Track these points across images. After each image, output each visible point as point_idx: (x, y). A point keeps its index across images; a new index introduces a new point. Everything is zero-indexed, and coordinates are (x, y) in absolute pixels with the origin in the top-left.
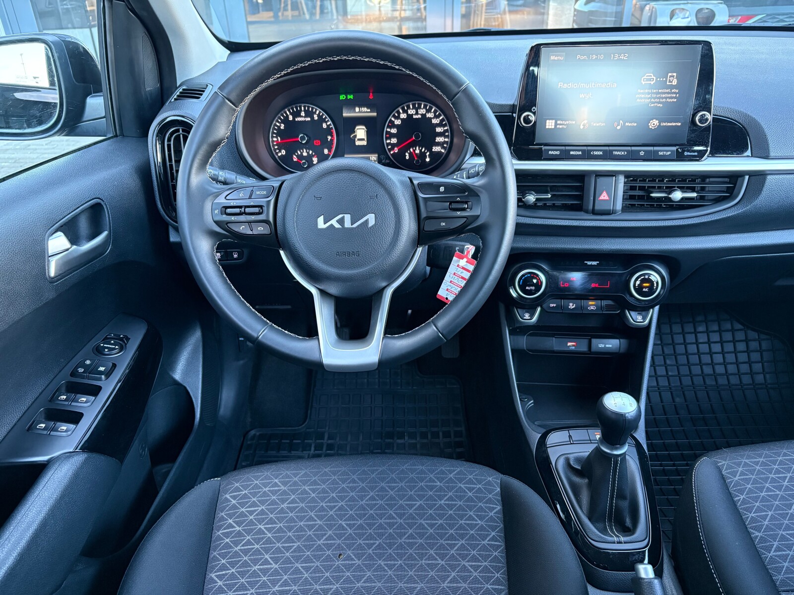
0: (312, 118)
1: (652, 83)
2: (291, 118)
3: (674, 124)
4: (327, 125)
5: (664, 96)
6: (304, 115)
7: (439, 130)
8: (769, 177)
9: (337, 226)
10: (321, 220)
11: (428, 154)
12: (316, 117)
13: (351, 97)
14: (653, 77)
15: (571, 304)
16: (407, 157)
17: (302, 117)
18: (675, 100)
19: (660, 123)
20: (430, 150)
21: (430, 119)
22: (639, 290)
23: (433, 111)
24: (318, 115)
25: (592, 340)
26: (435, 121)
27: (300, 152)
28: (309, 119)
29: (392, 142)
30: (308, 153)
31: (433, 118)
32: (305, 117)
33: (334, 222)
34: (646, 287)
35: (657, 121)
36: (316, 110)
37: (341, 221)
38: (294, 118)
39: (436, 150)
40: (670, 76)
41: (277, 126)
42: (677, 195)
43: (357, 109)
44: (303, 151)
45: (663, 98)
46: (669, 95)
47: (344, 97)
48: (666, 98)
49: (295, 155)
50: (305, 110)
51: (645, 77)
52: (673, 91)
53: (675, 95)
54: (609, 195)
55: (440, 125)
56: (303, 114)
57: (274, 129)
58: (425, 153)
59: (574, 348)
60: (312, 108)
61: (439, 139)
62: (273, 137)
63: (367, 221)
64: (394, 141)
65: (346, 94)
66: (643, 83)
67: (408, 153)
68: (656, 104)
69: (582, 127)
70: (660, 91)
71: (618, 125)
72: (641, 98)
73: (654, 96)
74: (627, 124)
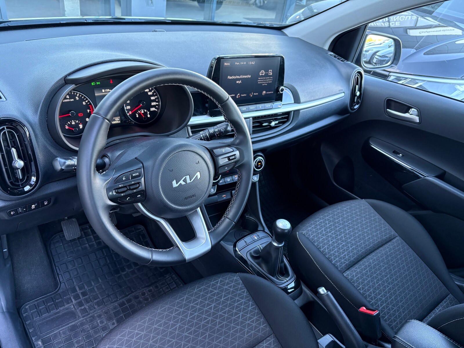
0: (75, 99)
1: (263, 74)
3: (271, 92)
4: (85, 102)
5: (267, 80)
6: (68, 98)
7: (152, 98)
8: (301, 111)
10: (174, 182)
11: (148, 113)
12: (77, 98)
13: (99, 83)
14: (264, 72)
15: (228, 179)
16: (137, 116)
17: (68, 99)
18: (271, 82)
19: (266, 92)
20: (149, 110)
21: (147, 92)
22: (257, 166)
24: (79, 97)
25: (232, 191)
26: (150, 93)
27: (70, 122)
28: (73, 100)
29: (127, 108)
30: (75, 122)
31: (149, 92)
32: (69, 99)
33: (182, 182)
34: (259, 165)
36: (77, 93)
39: (152, 110)
40: (270, 71)
43: (103, 91)
44: (72, 122)
45: (267, 81)
46: (269, 80)
47: (94, 84)
48: (268, 81)
49: (67, 125)
50: (69, 95)
51: (261, 72)
52: (271, 78)
53: (271, 80)
55: (153, 95)
58: (147, 112)
59: (225, 197)
60: (74, 93)
61: (153, 104)
63: (197, 177)
65: (95, 81)
66: (260, 75)
67: (137, 114)
68: (265, 84)
69: (237, 97)
70: (266, 78)
71: (251, 95)
72: (259, 82)
73: (264, 80)
74: (255, 94)
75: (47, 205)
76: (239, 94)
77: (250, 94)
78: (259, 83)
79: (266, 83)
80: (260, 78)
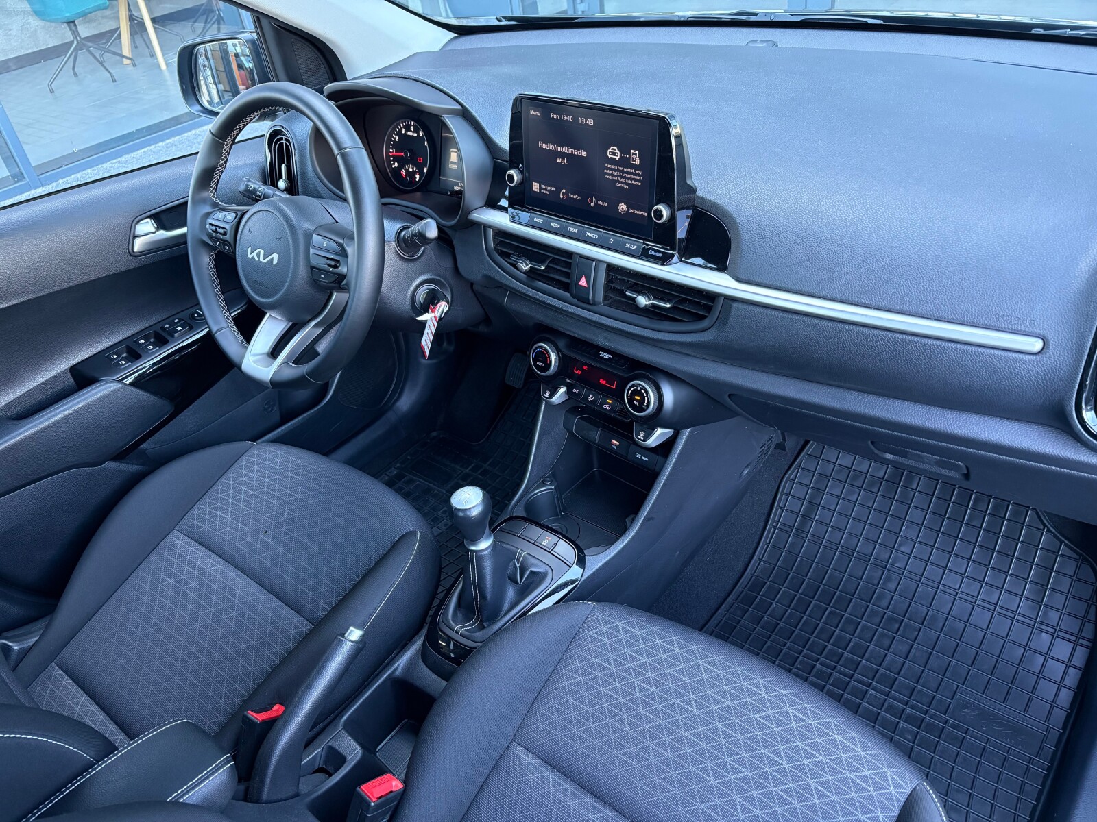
0: (418, 134)
2: (403, 131)
5: (629, 176)
9: (256, 257)
10: (249, 250)
12: (421, 134)
14: (617, 151)
15: (591, 396)
17: (411, 131)
18: (640, 184)
19: (628, 208)
22: (631, 400)
25: (632, 445)
27: (408, 167)
28: (415, 135)
30: (413, 169)
32: (413, 132)
34: (637, 400)
35: (625, 206)
37: (258, 255)
38: (405, 132)
40: (632, 154)
41: (393, 137)
42: (643, 301)
44: (410, 167)
45: (628, 179)
48: (631, 179)
50: (414, 125)
51: (610, 150)
52: (637, 172)
53: (638, 178)
54: (588, 281)
56: (412, 129)
57: (391, 139)
59: (616, 447)
62: (388, 148)
63: (272, 259)
68: (623, 185)
69: (561, 197)
70: (625, 169)
71: (592, 202)
72: (609, 174)
73: (620, 174)
74: (599, 202)
76: (564, 191)
77: (589, 200)
78: (607, 176)
79: (626, 183)
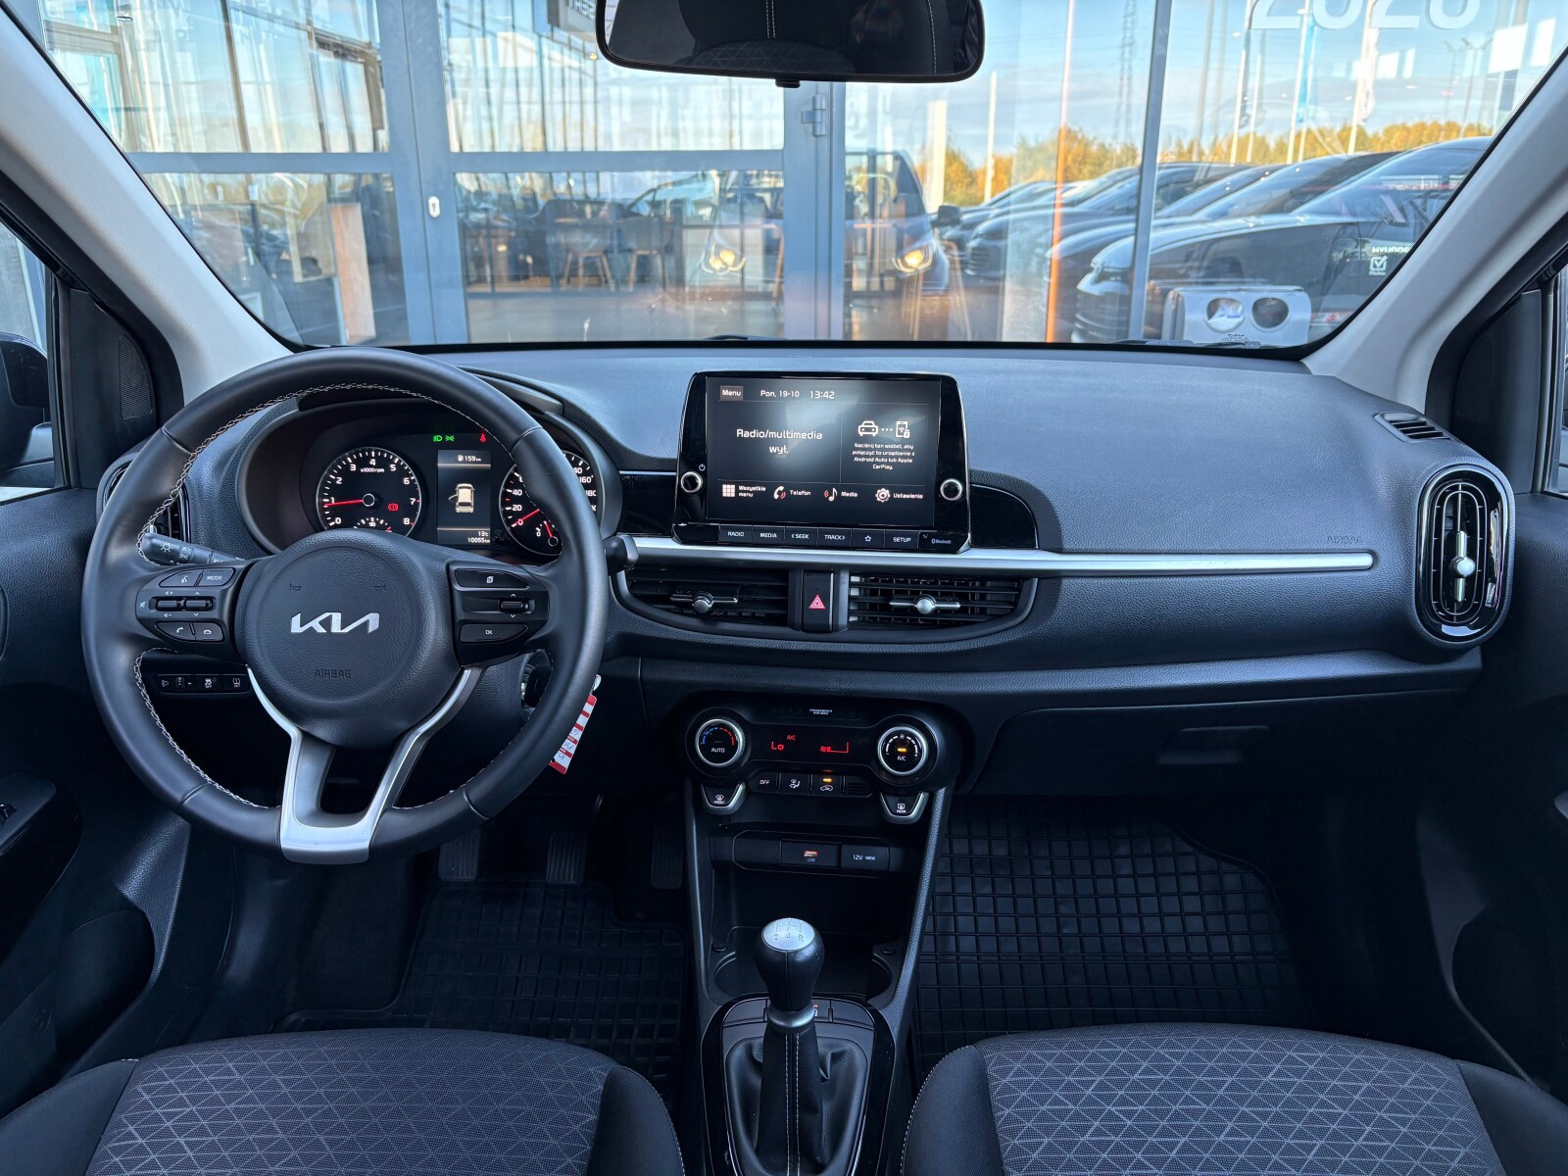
0: (387, 469)
1: (874, 434)
2: (353, 468)
3: (913, 496)
4: (409, 480)
5: (893, 454)
6: (374, 464)
8: (1065, 582)
9: (321, 630)
10: (296, 620)
12: (393, 468)
13: (451, 438)
14: (874, 426)
15: (792, 782)
16: (539, 534)
17: (372, 466)
18: (911, 461)
19: (891, 494)
22: (891, 757)
23: (580, 464)
24: (398, 465)
25: (843, 846)
26: (583, 480)
27: (365, 521)
28: (382, 470)
29: (514, 509)
30: (378, 523)
31: (581, 475)
32: (375, 467)
33: (315, 625)
34: (901, 754)
35: (888, 491)
36: (394, 457)
37: (326, 623)
38: (358, 468)
40: (900, 426)
41: (331, 479)
42: (928, 605)
43: (460, 458)
44: (370, 521)
45: (892, 457)
46: (901, 454)
47: (439, 438)
48: (897, 457)
50: (376, 457)
51: (863, 426)
52: (906, 447)
53: (909, 454)
54: (825, 601)
55: (592, 486)
56: (373, 462)
57: (325, 484)
59: (813, 860)
60: (389, 455)
62: (322, 497)
63: (366, 624)
64: (518, 508)
65: (444, 433)
66: (861, 434)
67: (540, 527)
68: (883, 466)
69: (776, 496)
70: (887, 446)
71: (831, 495)
72: (859, 456)
73: (880, 453)
74: (844, 494)
75: (237, 690)
76: (781, 488)
77: (826, 493)
78: (856, 459)
79: (888, 464)
80: (860, 446)
